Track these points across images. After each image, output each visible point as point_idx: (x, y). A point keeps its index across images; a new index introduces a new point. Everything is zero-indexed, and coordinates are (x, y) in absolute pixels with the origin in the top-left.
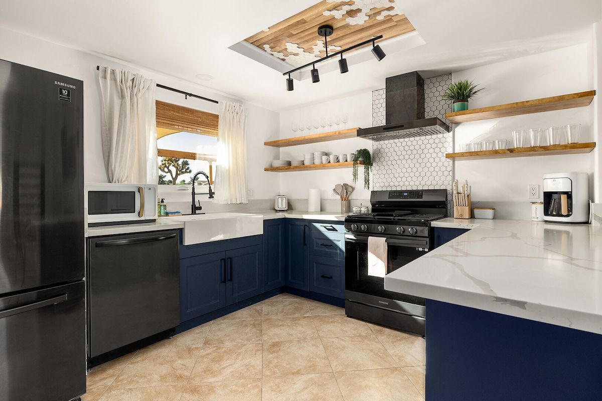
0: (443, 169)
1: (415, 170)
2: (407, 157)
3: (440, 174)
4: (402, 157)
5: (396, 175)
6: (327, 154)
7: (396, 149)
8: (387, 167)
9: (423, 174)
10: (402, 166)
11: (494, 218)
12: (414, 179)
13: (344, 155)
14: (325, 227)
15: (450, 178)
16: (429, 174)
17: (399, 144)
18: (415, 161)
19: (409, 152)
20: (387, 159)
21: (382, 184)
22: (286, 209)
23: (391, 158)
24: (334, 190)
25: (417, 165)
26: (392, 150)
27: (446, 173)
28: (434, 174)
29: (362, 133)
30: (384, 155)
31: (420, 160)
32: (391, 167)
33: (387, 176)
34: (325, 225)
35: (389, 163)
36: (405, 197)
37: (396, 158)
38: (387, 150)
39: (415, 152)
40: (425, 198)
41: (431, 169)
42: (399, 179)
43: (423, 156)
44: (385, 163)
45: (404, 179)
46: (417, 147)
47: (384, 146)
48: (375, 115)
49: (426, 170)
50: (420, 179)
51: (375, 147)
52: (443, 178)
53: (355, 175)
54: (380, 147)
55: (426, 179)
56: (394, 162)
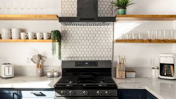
0: (107, 47)
1: (90, 47)
2: (85, 38)
3: (106, 50)
4: (82, 38)
5: (78, 50)
6: (23, 31)
7: (78, 32)
8: (71, 44)
9: (95, 50)
10: (81, 44)
11: (136, 77)
12: (90, 53)
13: (41, 33)
14: (34, 94)
15: (111, 53)
16: (99, 50)
17: (80, 29)
18: (90, 41)
19: (87, 35)
20: (71, 38)
21: (68, 56)
22: (13, 76)
23: (75, 38)
24: (32, 59)
25: (92, 44)
26: (75, 32)
27: (109, 50)
28: (102, 50)
29: (62, 20)
30: (70, 35)
31: (94, 41)
32: (75, 44)
33: (71, 50)
34: (34, 92)
35: (73, 41)
36: (86, 65)
37: (78, 38)
38: (71, 32)
39: (90, 35)
40: (99, 66)
41: (100, 47)
42: (80, 53)
43: (95, 38)
44: (70, 41)
45: (83, 53)
46: (92, 32)
47: (70, 29)
48: (63, 6)
49: (97, 47)
50: (93, 53)
51: (63, 29)
52: (107, 53)
53: (54, 50)
54: (66, 29)
55: (97, 53)
56: (76, 41)
